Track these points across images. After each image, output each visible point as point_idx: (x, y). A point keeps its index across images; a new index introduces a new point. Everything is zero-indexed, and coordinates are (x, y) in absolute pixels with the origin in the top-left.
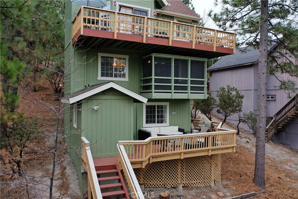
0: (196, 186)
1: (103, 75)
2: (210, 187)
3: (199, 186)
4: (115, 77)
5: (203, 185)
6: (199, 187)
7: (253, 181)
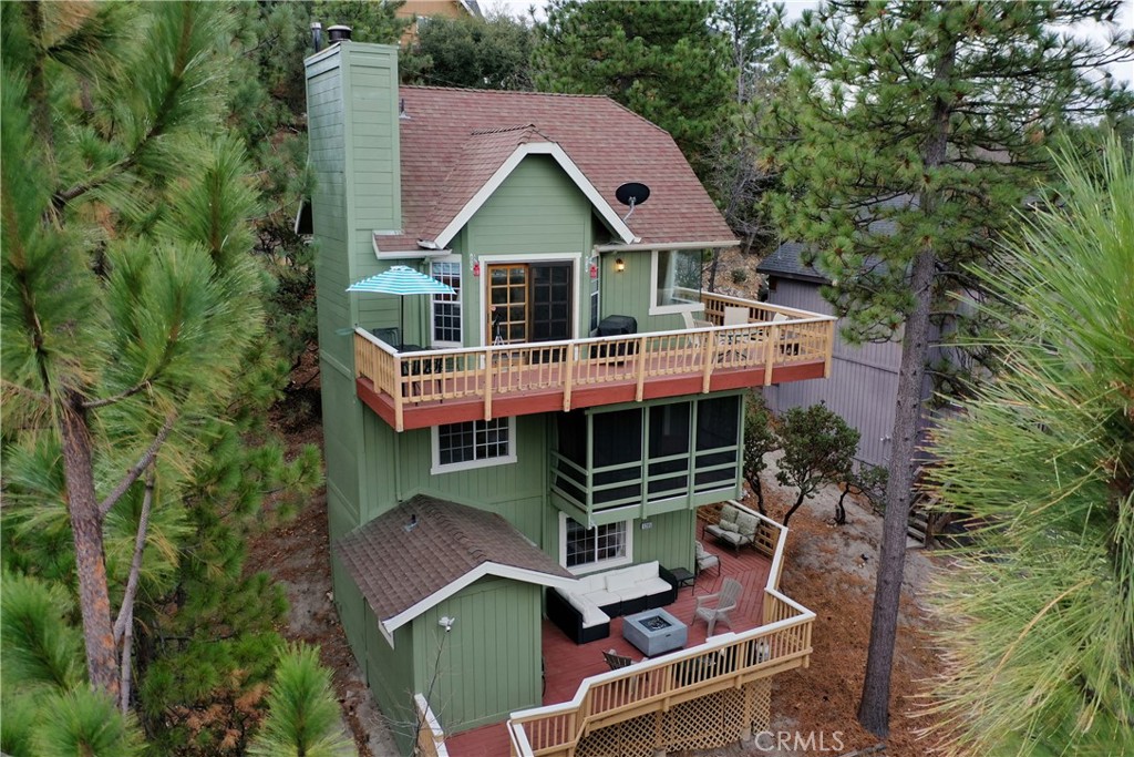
0: (702, 747)
1: (444, 459)
2: (738, 745)
3: (709, 746)
4: (478, 457)
5: (721, 742)
6: (709, 750)
7: (858, 715)
